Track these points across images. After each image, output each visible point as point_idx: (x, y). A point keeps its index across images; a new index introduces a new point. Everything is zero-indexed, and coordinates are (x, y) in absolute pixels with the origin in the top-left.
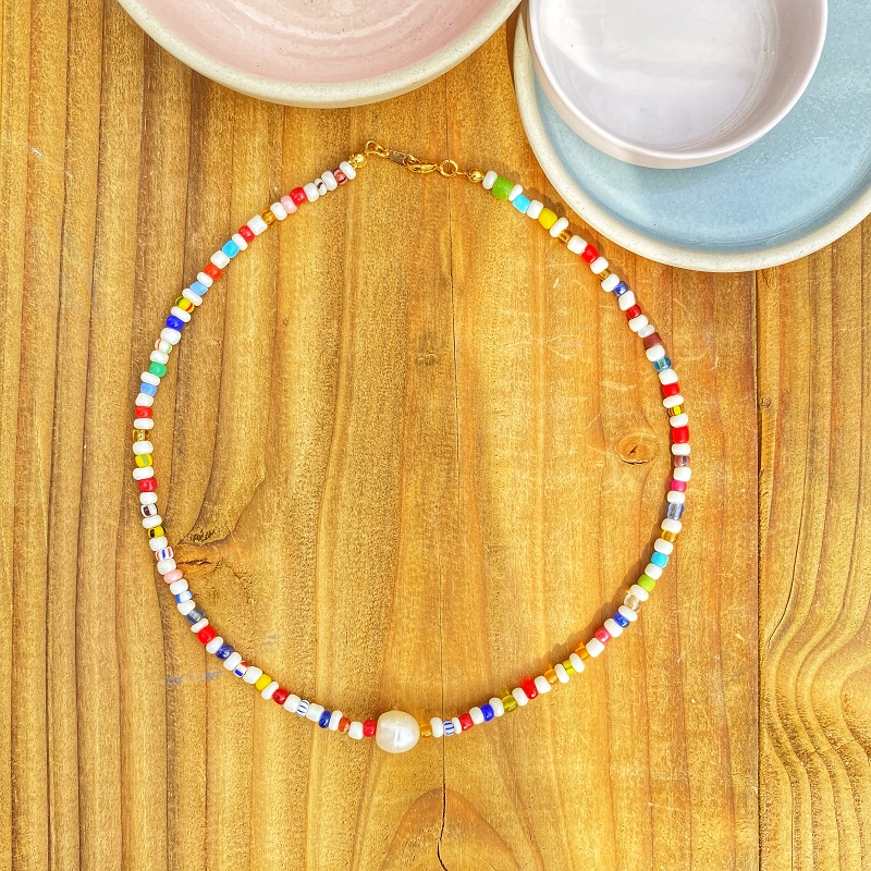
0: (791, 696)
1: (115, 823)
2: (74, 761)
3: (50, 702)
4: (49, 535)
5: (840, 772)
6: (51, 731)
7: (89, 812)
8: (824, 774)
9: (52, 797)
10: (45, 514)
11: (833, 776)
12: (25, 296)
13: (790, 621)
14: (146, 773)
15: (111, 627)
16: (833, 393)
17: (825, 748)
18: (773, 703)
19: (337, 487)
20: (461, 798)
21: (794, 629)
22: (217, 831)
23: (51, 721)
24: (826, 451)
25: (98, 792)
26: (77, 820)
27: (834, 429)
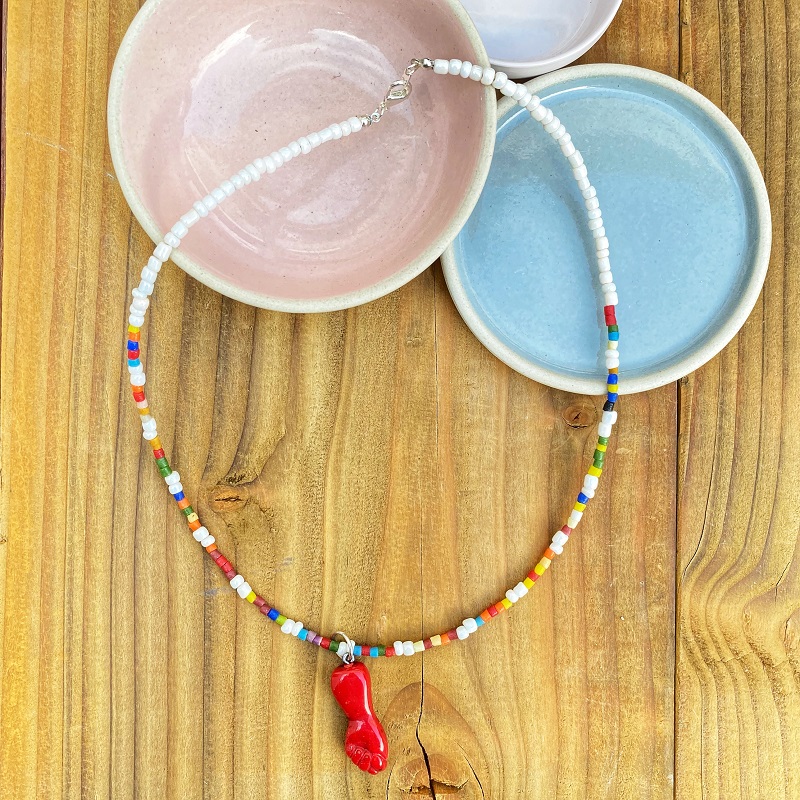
0: (702, 617)
1: (162, 704)
2: (132, 654)
3: (113, 608)
4: (115, 475)
5: (741, 677)
6: (113, 631)
7: (142, 695)
8: (728, 679)
9: (114, 683)
10: (112, 460)
11: (735, 680)
12: (99, 289)
13: (702, 556)
14: (188, 666)
15: (163, 550)
16: (739, 374)
17: (729, 657)
18: (687, 622)
19: (341, 443)
20: (436, 690)
21: (704, 562)
22: (242, 713)
23: (114, 622)
24: (733, 420)
25: (150, 679)
26: (133, 702)
27: (739, 402)
